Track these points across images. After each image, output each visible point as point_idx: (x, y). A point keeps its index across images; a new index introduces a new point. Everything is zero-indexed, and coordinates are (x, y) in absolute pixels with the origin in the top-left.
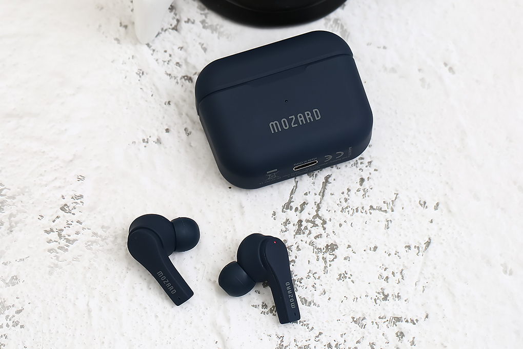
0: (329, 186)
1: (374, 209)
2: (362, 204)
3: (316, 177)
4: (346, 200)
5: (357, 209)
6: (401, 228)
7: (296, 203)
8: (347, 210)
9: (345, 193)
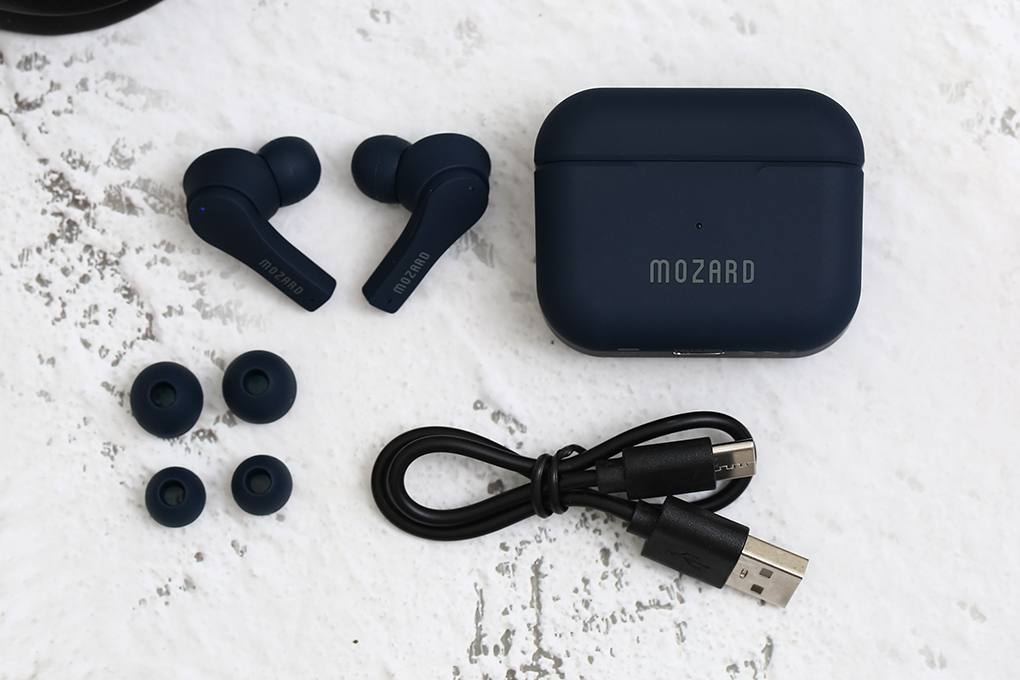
0: (545, 583)
1: (645, 608)
2: (618, 603)
3: (514, 570)
4: (587, 604)
5: (613, 617)
6: (709, 633)
7: (492, 639)
8: (594, 625)
9: (581, 590)
